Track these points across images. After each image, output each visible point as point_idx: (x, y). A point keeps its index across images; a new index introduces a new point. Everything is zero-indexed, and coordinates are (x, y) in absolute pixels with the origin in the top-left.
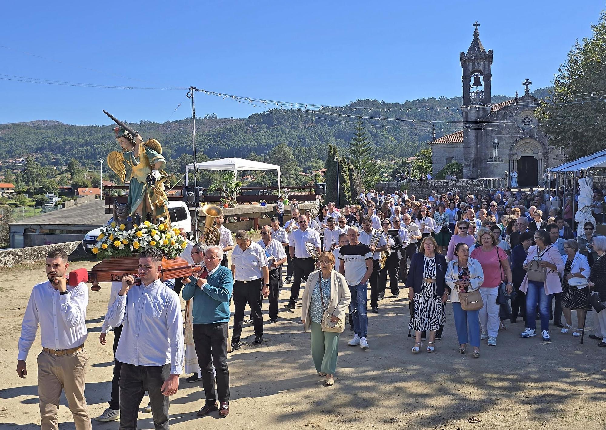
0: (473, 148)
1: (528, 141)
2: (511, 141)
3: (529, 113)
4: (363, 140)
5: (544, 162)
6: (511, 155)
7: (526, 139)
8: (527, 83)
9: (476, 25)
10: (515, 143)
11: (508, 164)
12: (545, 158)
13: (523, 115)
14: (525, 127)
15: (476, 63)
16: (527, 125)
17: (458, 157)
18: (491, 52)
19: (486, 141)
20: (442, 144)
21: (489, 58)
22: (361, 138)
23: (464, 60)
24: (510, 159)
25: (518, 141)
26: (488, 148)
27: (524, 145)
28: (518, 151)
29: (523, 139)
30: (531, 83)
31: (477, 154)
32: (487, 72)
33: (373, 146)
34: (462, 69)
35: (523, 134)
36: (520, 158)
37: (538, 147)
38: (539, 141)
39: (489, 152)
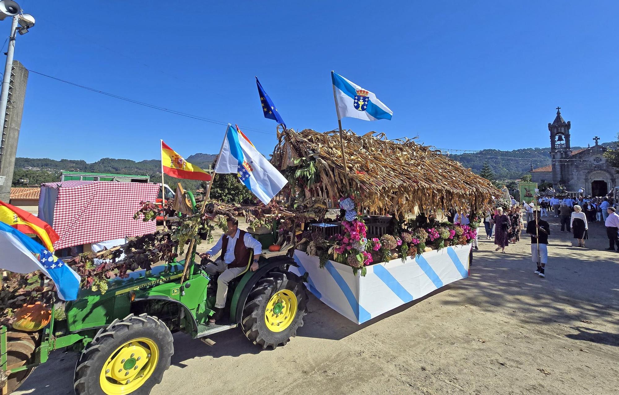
0: (559, 175)
1: (599, 171)
2: (586, 171)
3: (599, 156)
4: (488, 169)
6: (586, 180)
8: (596, 139)
9: (558, 108)
10: (589, 172)
11: (585, 184)
12: (613, 182)
13: (594, 157)
14: (596, 163)
15: (559, 129)
16: (598, 162)
17: (549, 179)
18: (569, 123)
19: (568, 171)
20: (537, 172)
21: (568, 126)
22: (486, 169)
23: (551, 127)
24: (586, 182)
25: (591, 172)
26: (569, 175)
27: (596, 174)
28: (591, 177)
29: (595, 170)
30: (599, 139)
31: (562, 178)
32: (567, 133)
33: (493, 172)
34: (550, 132)
35: (595, 167)
36: (593, 181)
37: (607, 175)
38: (608, 172)
39: (570, 177)
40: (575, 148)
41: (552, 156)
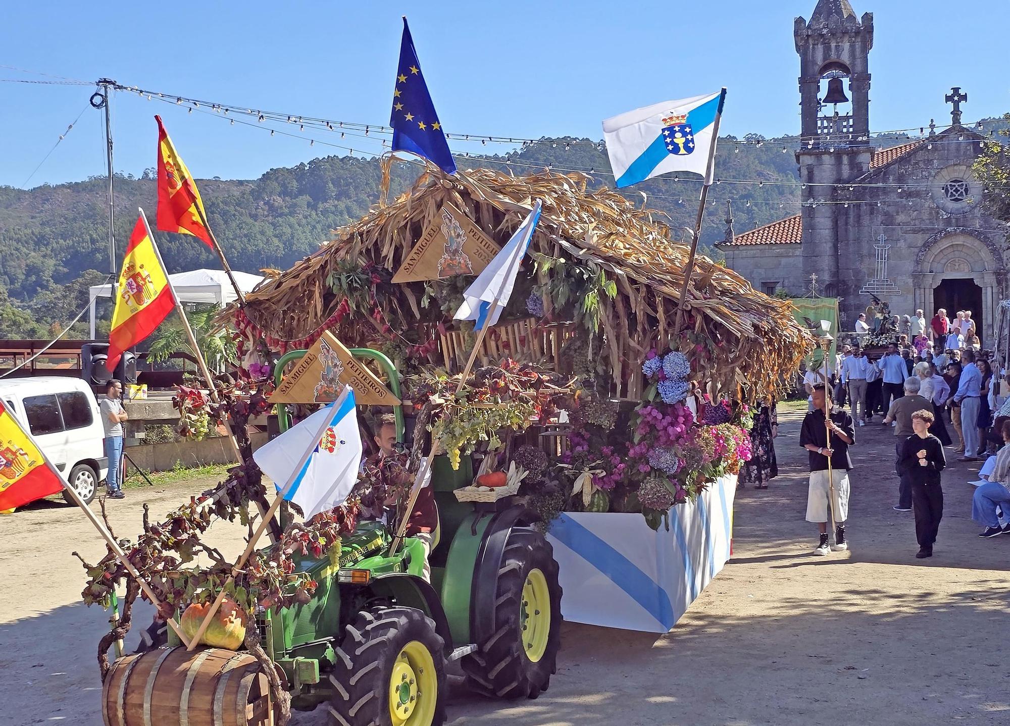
0: (827, 258)
1: (960, 240)
2: (920, 239)
3: (960, 172)
5: (998, 293)
6: (918, 276)
7: (956, 234)
8: (956, 97)
10: (927, 246)
11: (911, 297)
12: (999, 283)
14: (951, 205)
15: (833, 45)
16: (957, 200)
17: (791, 280)
18: (868, 17)
19: (858, 240)
20: (750, 248)
21: (865, 33)
23: (804, 36)
24: (917, 286)
25: (935, 241)
26: (862, 257)
27: (950, 250)
28: (935, 264)
29: (948, 235)
30: (964, 98)
31: (836, 273)
32: (859, 68)
34: (798, 58)
35: (948, 222)
36: (939, 283)
37: (983, 254)
38: (986, 241)
39: (864, 267)
40: (888, 138)
41: (805, 172)
